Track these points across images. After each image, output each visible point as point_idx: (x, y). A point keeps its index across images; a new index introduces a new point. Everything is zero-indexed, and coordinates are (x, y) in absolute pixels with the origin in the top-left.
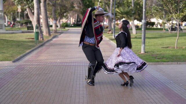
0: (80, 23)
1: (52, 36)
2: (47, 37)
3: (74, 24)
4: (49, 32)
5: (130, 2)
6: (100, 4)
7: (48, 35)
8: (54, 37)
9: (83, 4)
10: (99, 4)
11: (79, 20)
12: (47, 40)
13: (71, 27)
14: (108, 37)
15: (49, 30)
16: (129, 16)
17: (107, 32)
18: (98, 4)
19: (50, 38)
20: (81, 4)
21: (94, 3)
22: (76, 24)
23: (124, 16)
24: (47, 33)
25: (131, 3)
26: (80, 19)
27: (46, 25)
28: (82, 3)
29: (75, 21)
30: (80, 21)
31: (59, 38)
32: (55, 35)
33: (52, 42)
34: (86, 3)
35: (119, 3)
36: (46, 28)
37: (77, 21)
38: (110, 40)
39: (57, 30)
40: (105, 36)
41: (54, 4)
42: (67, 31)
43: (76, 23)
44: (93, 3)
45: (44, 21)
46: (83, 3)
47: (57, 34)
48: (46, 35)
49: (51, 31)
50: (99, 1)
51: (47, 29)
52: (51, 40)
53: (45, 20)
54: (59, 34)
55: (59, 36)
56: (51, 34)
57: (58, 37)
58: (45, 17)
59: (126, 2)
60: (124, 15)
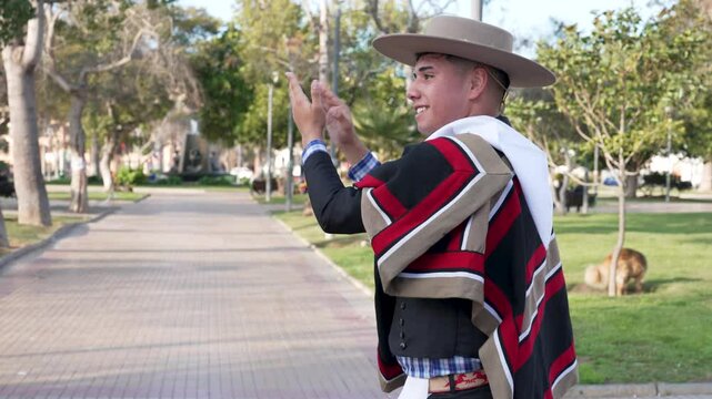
0: (199, 168)
1: (57, 226)
2: (29, 233)
3: (173, 171)
4: (45, 209)
5: (397, 86)
6: (279, 92)
7: (36, 222)
8: (67, 231)
9: (202, 91)
10: (274, 95)
11: (192, 157)
12: (23, 245)
13: (162, 183)
14: (304, 231)
15: (43, 196)
16: (394, 142)
17: (302, 210)
18: (270, 93)
19: (45, 237)
20: (196, 91)
21: (254, 88)
22: (180, 175)
23: (373, 142)
24: (32, 213)
25: (403, 90)
26: (199, 154)
27: (29, 179)
28: (198, 86)
29: (177, 161)
30: (196, 163)
31: (90, 233)
32: (73, 221)
33: (46, 255)
34: (220, 87)
35: (353, 90)
36: (32, 191)
37: (187, 162)
38: (313, 247)
39: (89, 196)
40: (295, 229)
41: (76, 88)
42: (137, 201)
43: (180, 169)
44: (251, 87)
45: (23, 160)
46: (205, 86)
47: (86, 216)
48: (27, 223)
49: (52, 203)
50: (271, 81)
51: (35, 197)
52: (47, 244)
53: (29, 154)
54: (93, 216)
55: (91, 225)
56: (54, 214)
57: (86, 231)
58: (26, 142)
59: (381, 89)
60: (376, 139)
